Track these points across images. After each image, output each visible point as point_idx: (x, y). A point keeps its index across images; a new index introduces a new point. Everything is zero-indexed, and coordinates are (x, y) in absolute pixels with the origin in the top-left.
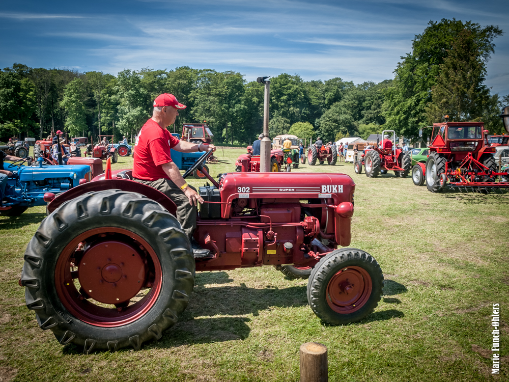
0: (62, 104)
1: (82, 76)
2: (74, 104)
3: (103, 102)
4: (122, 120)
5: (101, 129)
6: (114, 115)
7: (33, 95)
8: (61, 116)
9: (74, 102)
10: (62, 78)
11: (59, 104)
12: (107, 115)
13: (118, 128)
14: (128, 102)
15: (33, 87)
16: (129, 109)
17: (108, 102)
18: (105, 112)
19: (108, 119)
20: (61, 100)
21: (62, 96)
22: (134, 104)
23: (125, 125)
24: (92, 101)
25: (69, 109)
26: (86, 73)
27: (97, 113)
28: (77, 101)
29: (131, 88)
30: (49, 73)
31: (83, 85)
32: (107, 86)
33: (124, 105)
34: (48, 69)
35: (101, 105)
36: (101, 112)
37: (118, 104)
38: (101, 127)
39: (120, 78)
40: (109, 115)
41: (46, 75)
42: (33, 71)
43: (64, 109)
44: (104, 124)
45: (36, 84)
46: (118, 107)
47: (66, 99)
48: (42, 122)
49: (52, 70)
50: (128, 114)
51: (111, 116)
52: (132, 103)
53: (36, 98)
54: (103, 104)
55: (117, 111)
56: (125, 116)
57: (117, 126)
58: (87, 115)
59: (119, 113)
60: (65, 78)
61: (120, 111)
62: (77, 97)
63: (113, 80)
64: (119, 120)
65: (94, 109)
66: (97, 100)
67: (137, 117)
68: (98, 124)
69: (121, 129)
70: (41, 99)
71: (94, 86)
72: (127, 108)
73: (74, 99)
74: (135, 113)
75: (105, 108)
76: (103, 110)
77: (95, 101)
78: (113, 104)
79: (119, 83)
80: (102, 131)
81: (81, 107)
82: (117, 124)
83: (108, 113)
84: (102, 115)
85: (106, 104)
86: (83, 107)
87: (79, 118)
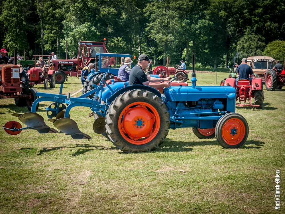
3: (46, 17)
4: (67, 38)
5: (44, 48)
12: (51, 32)
13: (62, 46)
16: (75, 25)
18: (48, 29)
19: (52, 37)
22: (81, 20)
23: (71, 43)
27: (40, 29)
33: (70, 21)
35: (45, 20)
36: (44, 29)
38: (44, 45)
40: (53, 32)
44: (47, 41)
46: (64, 22)
50: (75, 30)
51: (55, 33)
54: (47, 19)
55: (61, 27)
56: (71, 33)
57: (61, 44)
58: (28, 31)
59: (65, 30)
61: (65, 28)
64: (63, 38)
65: (37, 24)
67: (84, 35)
68: (40, 42)
72: (73, 24)
74: (82, 30)
75: (49, 24)
76: (47, 26)
80: (45, 49)
82: (61, 42)
83: (51, 30)
84: (45, 31)
85: (49, 19)
86: (24, 23)
87: (19, 35)
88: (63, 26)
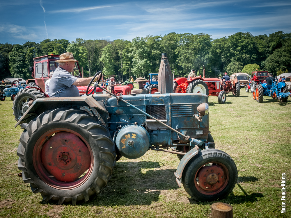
0: (101, 59)
1: (112, 43)
2: (107, 59)
3: (124, 57)
4: (135, 68)
5: (123, 73)
6: (130, 64)
7: (86, 55)
8: (101, 67)
9: (107, 58)
10: (101, 44)
11: (99, 60)
12: (126, 65)
13: (132, 72)
14: (138, 57)
15: (86, 51)
16: (139, 60)
19: (127, 67)
20: (100, 57)
21: (101, 55)
22: (142, 58)
23: (137, 70)
24: (117, 57)
25: (105, 62)
26: (114, 41)
27: (121, 64)
28: (109, 57)
29: (140, 48)
30: (94, 42)
31: (113, 48)
32: (126, 47)
33: (136, 59)
34: (94, 40)
36: (123, 63)
37: (132, 58)
38: (123, 72)
39: (133, 42)
40: (127, 65)
41: (93, 44)
42: (86, 42)
43: (102, 63)
44: (124, 70)
45: (87, 49)
46: (133, 60)
47: (103, 56)
48: (90, 71)
49: (96, 40)
50: (139, 63)
51: (128, 65)
52: (141, 57)
53: (87, 57)
54: (124, 58)
55: (132, 62)
56: (136, 65)
57: (132, 71)
58: (115, 65)
59: (133, 63)
60: (103, 44)
61: (133, 62)
62: (109, 55)
63: (129, 44)
64: (133, 68)
65: (119, 61)
66: (121, 56)
67: (143, 66)
68: (121, 71)
69: (135, 73)
70: (90, 57)
71: (119, 48)
72: (138, 60)
73: (108, 56)
74: (142, 63)
76: (124, 62)
77: (119, 57)
78: (129, 58)
79: (133, 45)
80: (123, 74)
81: (111, 61)
82: (132, 70)
83: (126, 63)
84: (123, 65)
85: (125, 58)
86: (113, 61)
87: (110, 67)
88: (132, 61)
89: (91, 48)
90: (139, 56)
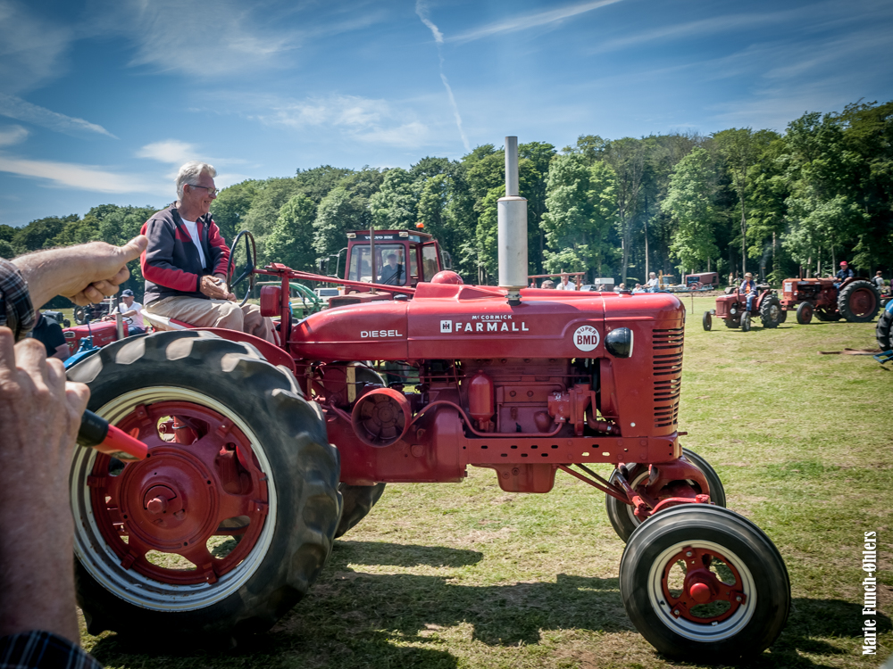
0: (665, 205)
1: (707, 143)
2: (690, 204)
6: (776, 220)
7: (610, 194)
8: (663, 230)
10: (665, 152)
11: (659, 206)
14: (810, 188)
15: (612, 177)
17: (762, 193)
20: (663, 198)
21: (666, 189)
24: (727, 193)
25: (680, 214)
26: (715, 135)
28: (696, 196)
29: (817, 155)
30: (641, 145)
31: (710, 161)
32: (761, 157)
34: (639, 138)
37: (786, 195)
39: (791, 135)
41: (635, 151)
42: (612, 146)
45: (616, 172)
47: (674, 194)
48: (626, 246)
49: (647, 139)
52: (821, 189)
53: (617, 199)
60: (672, 151)
63: (775, 142)
66: (739, 190)
69: (794, 251)
70: (624, 199)
71: (732, 161)
77: (734, 193)
79: (788, 146)
81: (705, 210)
89: (630, 165)
90: (815, 188)
